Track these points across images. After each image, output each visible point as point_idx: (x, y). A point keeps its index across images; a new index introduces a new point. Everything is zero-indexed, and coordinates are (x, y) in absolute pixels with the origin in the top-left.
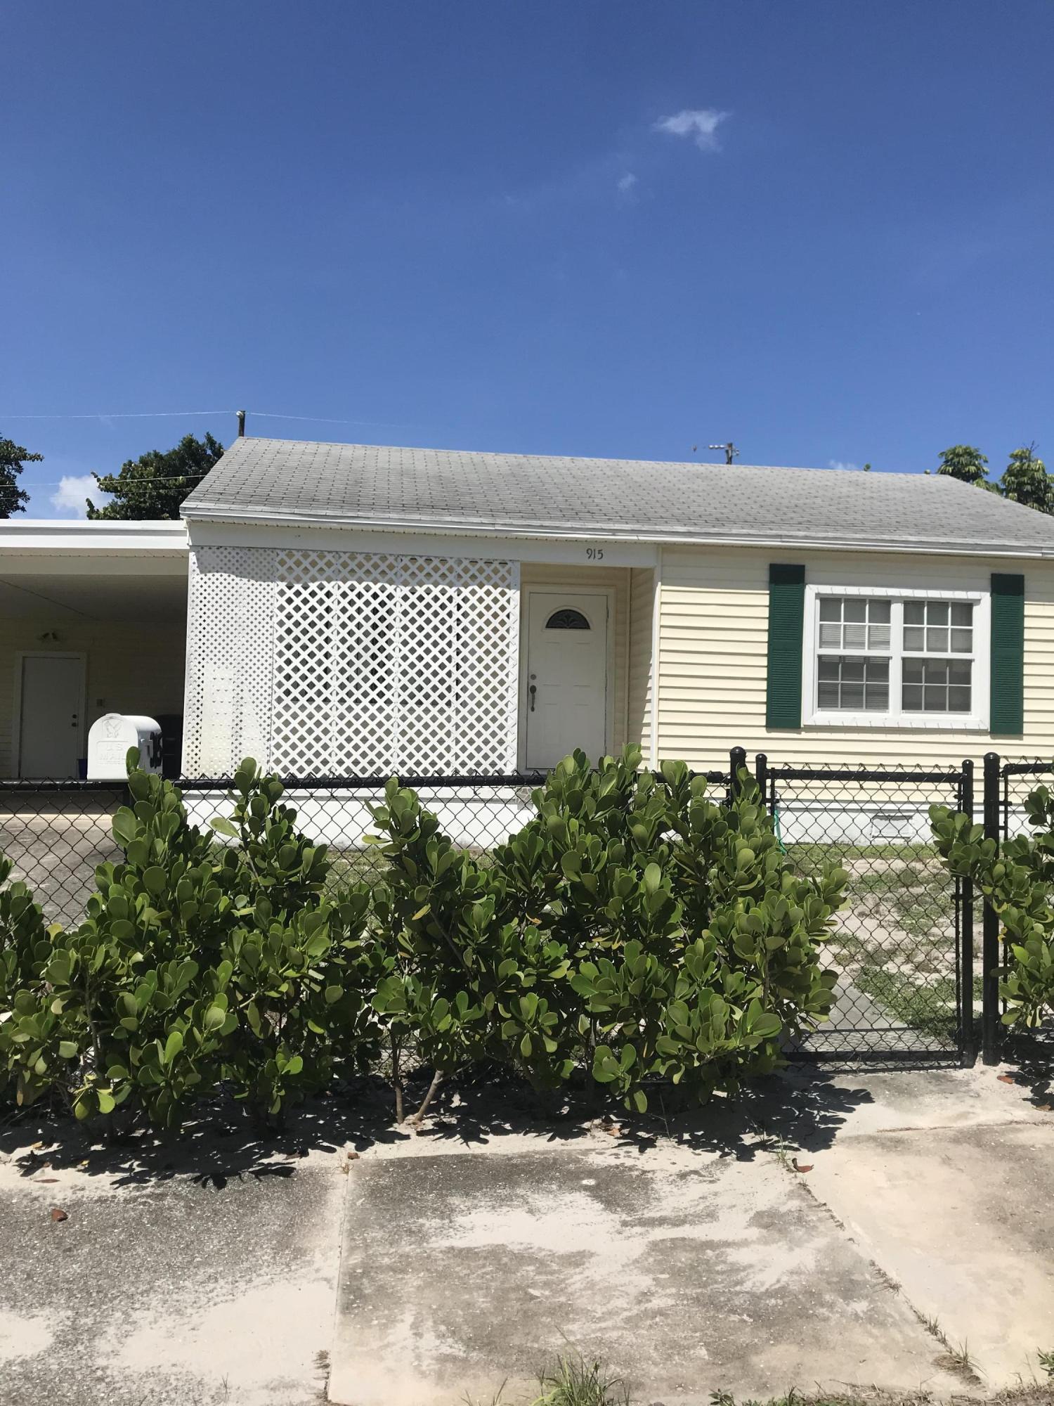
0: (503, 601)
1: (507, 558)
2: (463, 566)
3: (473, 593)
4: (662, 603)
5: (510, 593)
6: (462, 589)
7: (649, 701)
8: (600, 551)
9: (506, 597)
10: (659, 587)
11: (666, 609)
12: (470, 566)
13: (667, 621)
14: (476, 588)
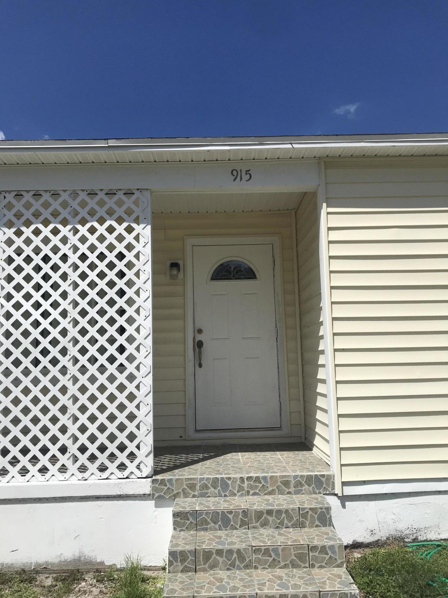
0: (129, 238)
1: (132, 186)
2: (79, 200)
3: (92, 230)
4: (329, 229)
5: (138, 228)
6: (79, 227)
7: (323, 352)
8: (247, 172)
9: (134, 234)
10: (324, 210)
11: (335, 236)
12: (87, 199)
13: (337, 250)
14: (96, 224)
